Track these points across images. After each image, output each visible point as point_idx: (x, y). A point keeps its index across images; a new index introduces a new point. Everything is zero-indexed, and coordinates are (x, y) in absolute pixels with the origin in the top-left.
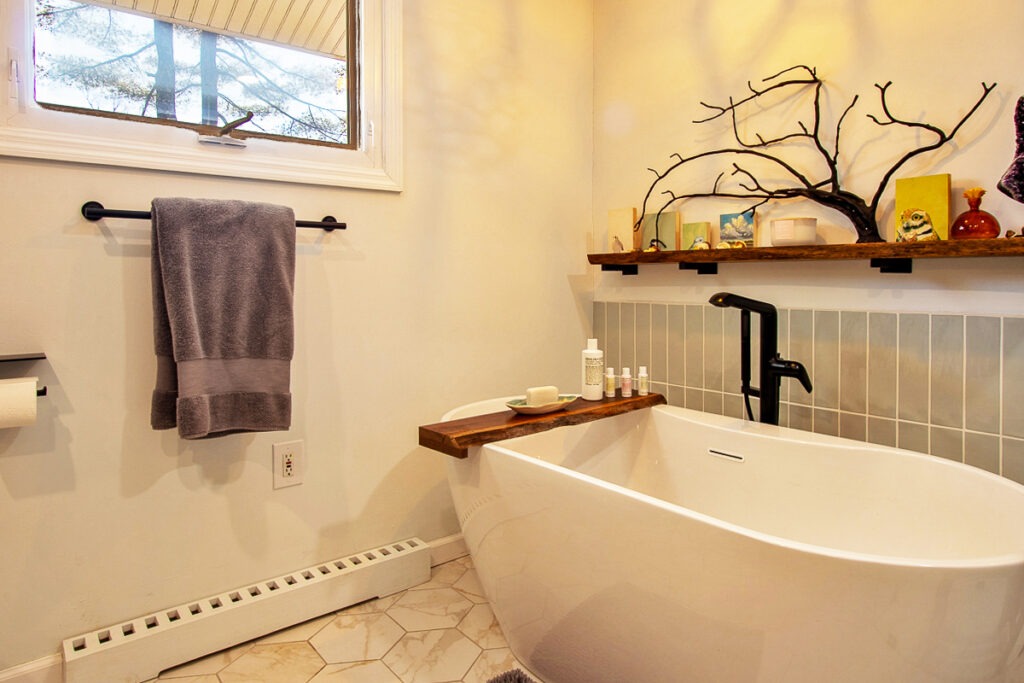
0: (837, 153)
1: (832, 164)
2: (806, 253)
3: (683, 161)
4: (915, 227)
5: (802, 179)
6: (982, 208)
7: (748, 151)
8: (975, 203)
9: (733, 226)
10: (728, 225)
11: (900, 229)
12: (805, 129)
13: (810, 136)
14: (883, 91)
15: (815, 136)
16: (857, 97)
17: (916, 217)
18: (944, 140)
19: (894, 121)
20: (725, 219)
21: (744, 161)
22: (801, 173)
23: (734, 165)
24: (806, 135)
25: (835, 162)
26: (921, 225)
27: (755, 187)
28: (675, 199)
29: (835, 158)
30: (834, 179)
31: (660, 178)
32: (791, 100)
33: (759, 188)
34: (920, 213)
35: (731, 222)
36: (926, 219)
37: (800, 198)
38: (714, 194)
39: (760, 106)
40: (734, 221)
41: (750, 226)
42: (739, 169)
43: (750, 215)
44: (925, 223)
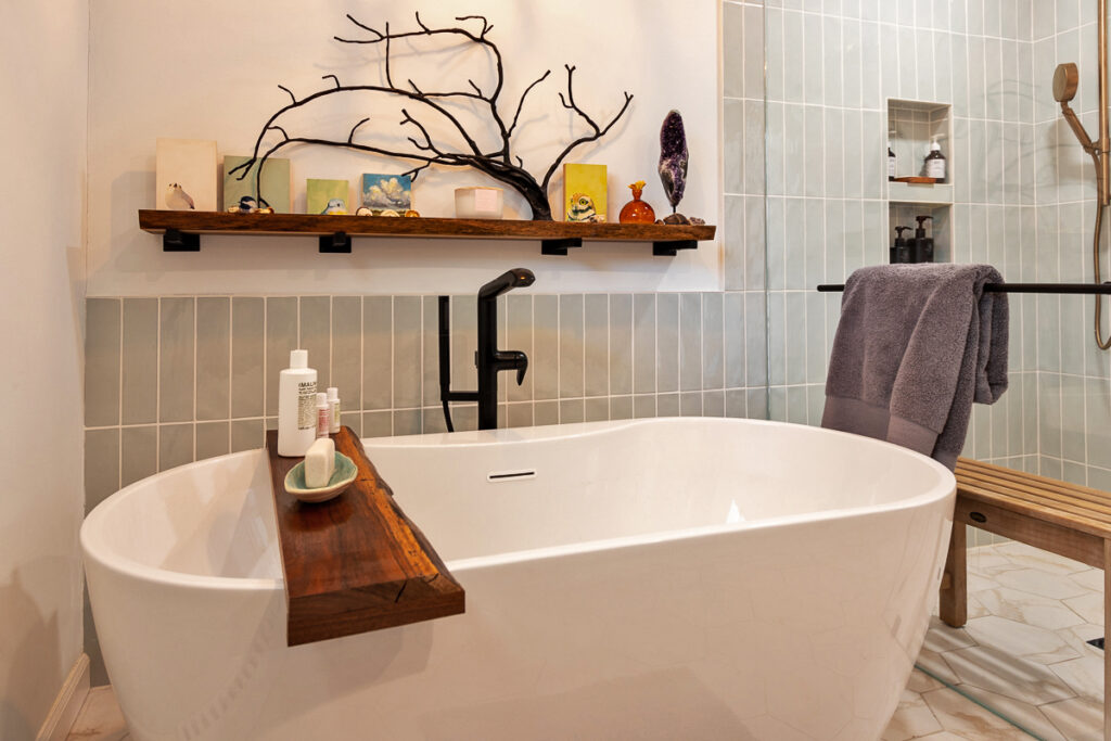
0: (514, 125)
1: (506, 135)
2: (514, 228)
3: (339, 89)
4: (582, 211)
5: (472, 144)
6: (642, 198)
7: (420, 97)
8: (637, 192)
9: (382, 190)
10: (375, 188)
11: (569, 211)
12: (479, 91)
13: (485, 99)
14: (570, 72)
15: (492, 102)
16: (549, 72)
17: (583, 202)
18: (599, 134)
19: (573, 106)
20: (369, 180)
21: (417, 109)
22: (472, 138)
23: (404, 111)
24: (480, 97)
25: (509, 135)
26: (587, 210)
27: (427, 145)
28: (288, 140)
29: (511, 130)
30: (505, 152)
31: (296, 104)
32: (451, 53)
33: (431, 147)
34: (587, 199)
35: (379, 185)
36: (590, 204)
37: (468, 167)
38: (349, 144)
39: (412, 47)
40: (384, 184)
41: (407, 193)
42: (409, 119)
43: (406, 180)
44: (590, 208)
